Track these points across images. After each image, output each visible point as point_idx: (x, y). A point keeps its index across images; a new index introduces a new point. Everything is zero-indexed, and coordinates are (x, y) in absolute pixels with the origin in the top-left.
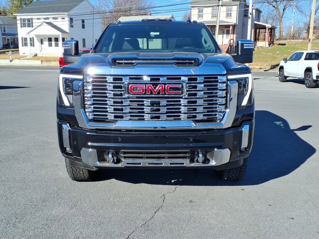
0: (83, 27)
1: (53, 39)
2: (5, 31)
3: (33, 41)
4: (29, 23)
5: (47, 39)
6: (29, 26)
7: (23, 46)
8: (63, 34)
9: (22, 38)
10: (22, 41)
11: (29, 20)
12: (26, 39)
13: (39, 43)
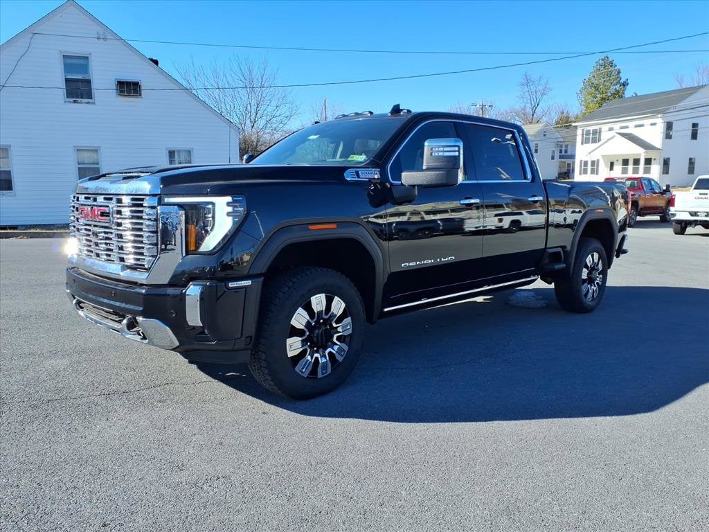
0: (694, 136)
1: (631, 162)
2: (566, 151)
3: (598, 166)
4: (594, 137)
5: (621, 162)
6: (594, 141)
7: (580, 174)
8: (647, 152)
9: (581, 161)
10: (581, 166)
11: (595, 132)
12: (586, 163)
13: (606, 169)
